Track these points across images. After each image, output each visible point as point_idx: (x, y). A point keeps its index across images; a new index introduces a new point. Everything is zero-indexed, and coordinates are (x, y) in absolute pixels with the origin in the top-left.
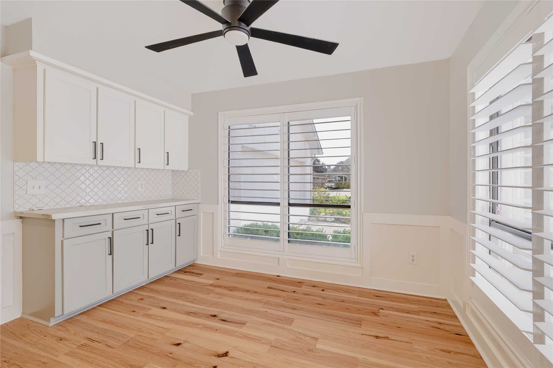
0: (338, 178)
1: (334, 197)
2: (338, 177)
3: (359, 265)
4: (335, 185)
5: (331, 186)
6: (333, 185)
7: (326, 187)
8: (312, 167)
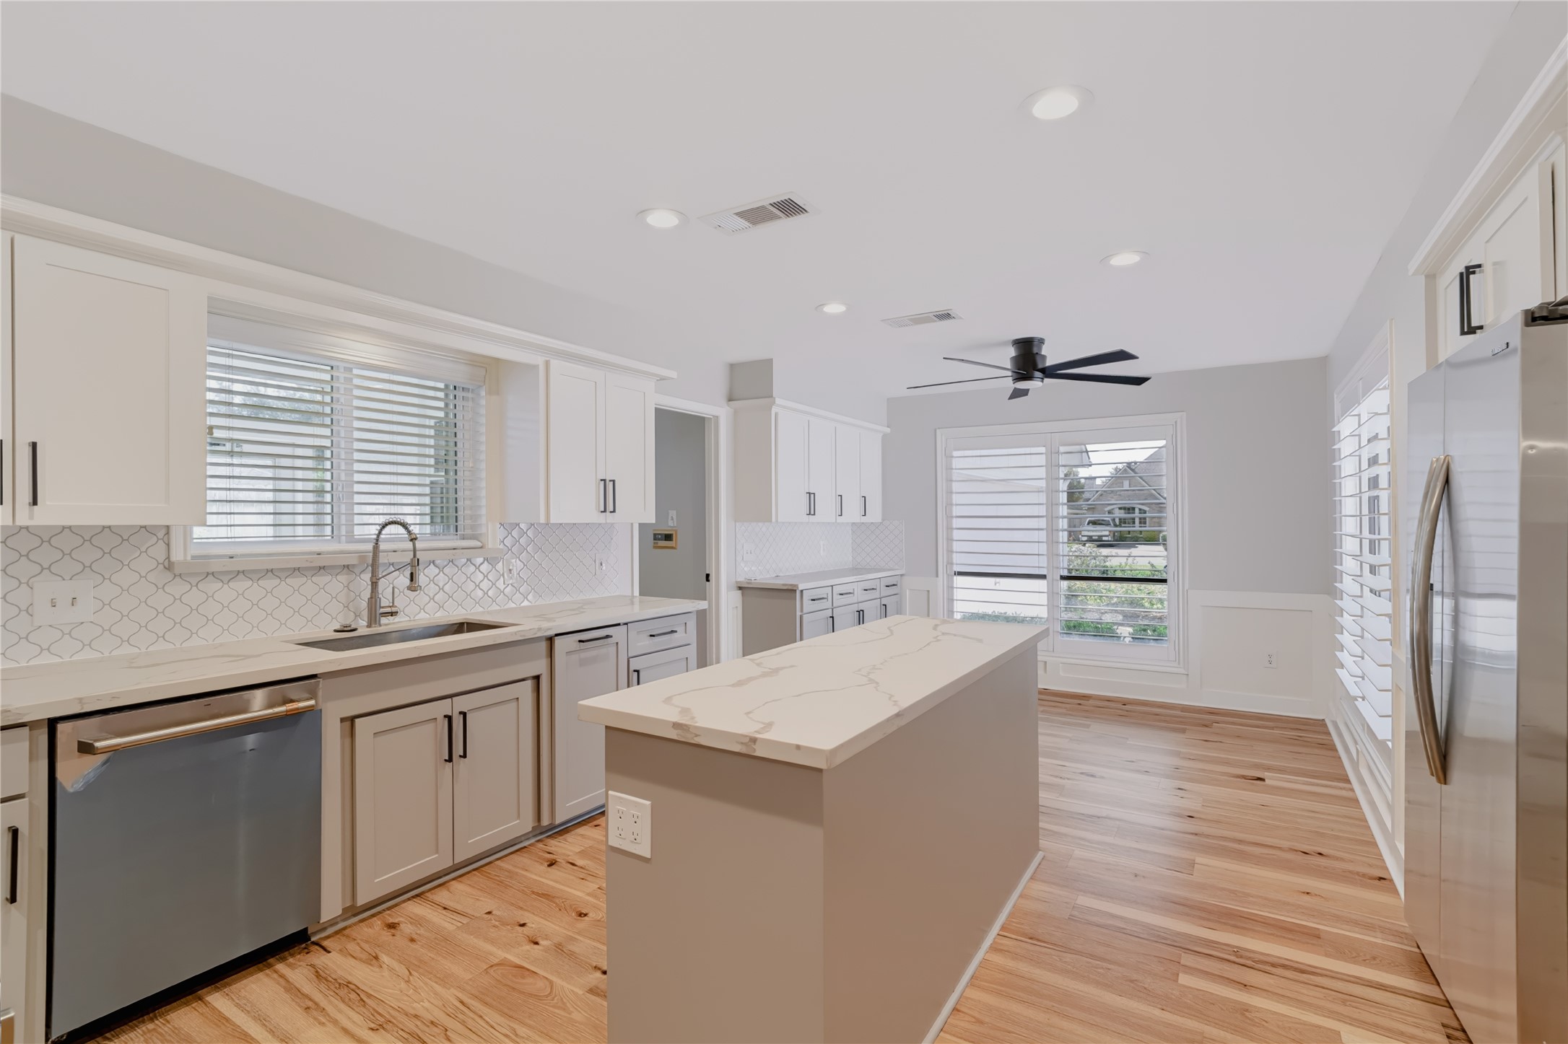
0: (1119, 514)
1: (1120, 566)
2: (1120, 508)
3: (1183, 671)
4: (1112, 535)
5: (1098, 536)
6: (1104, 532)
7: (1085, 539)
8: (1066, 493)
